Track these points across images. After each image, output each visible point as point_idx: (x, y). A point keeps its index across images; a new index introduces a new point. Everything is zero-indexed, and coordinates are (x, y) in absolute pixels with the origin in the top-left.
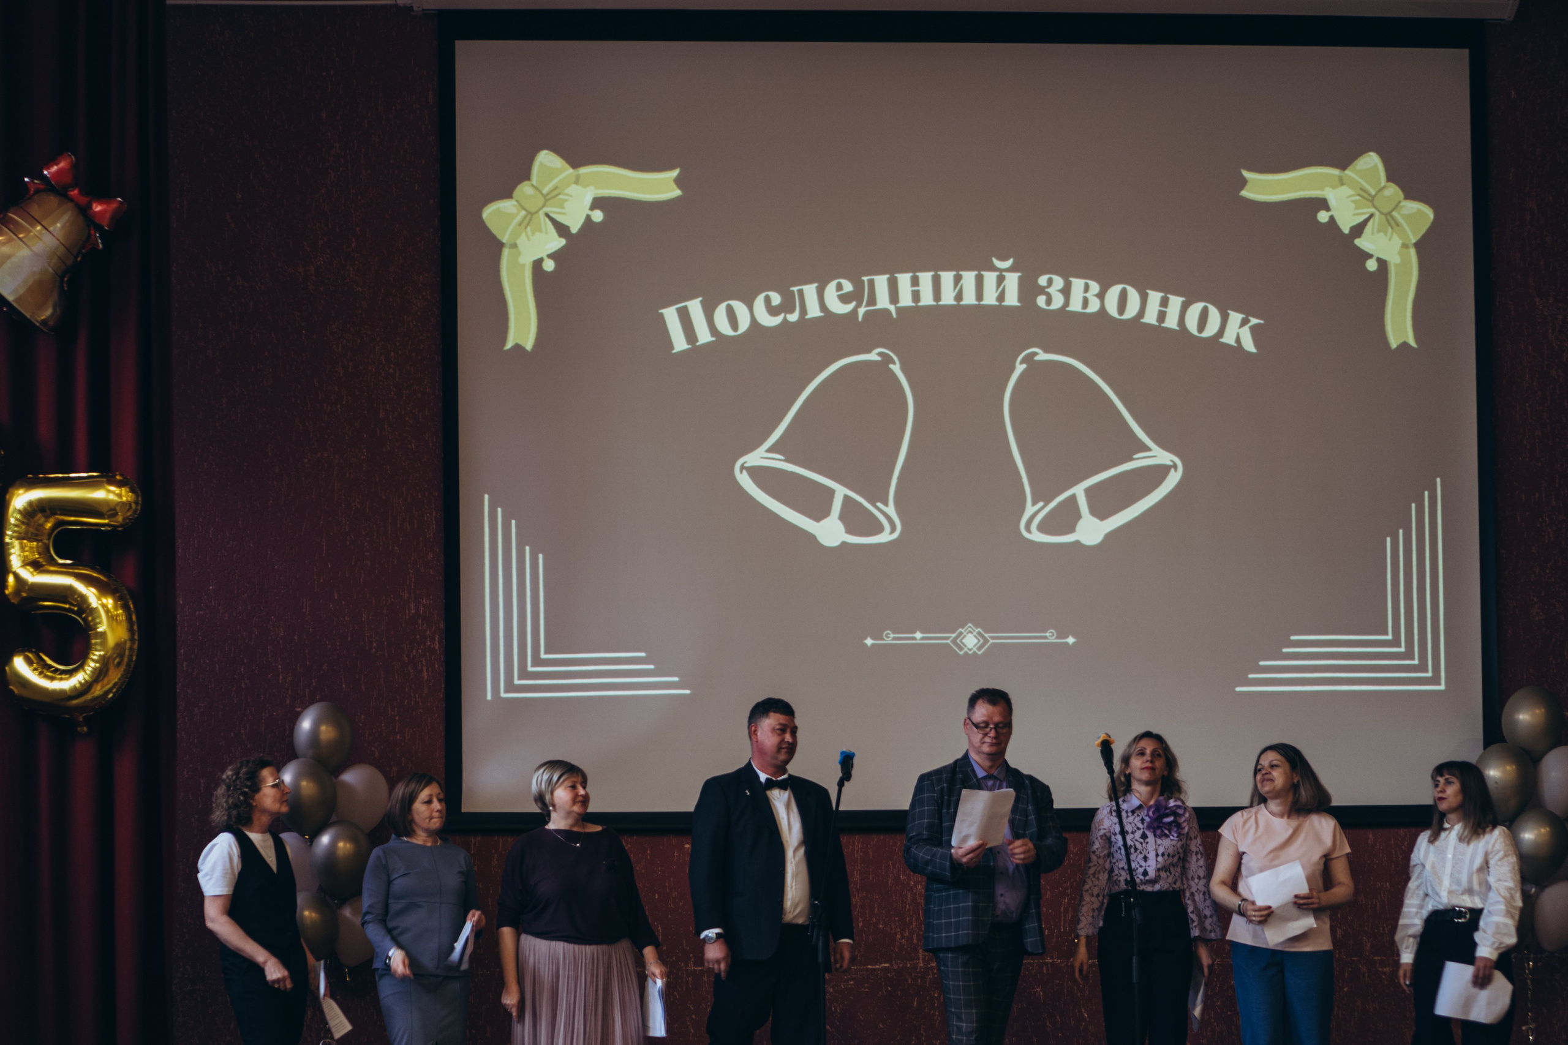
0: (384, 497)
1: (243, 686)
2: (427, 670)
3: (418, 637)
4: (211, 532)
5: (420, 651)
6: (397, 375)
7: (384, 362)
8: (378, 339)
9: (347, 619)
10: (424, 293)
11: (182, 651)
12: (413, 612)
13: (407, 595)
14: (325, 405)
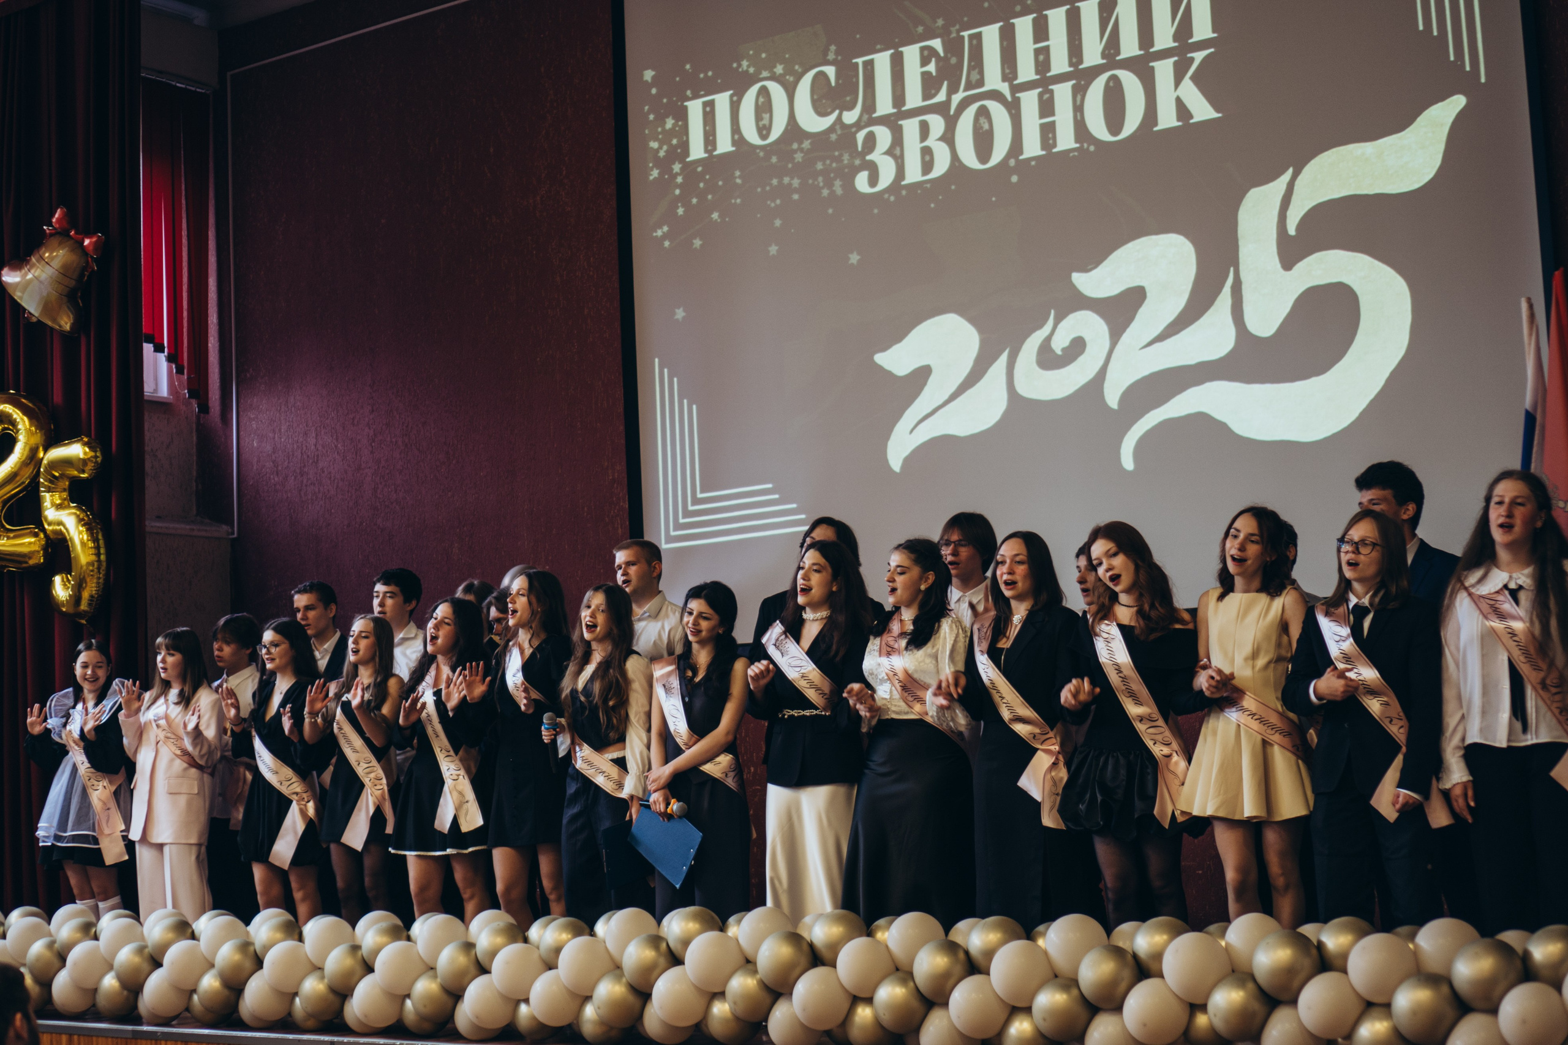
0: (589, 382)
1: (503, 553)
2: (622, 528)
3: (614, 499)
4: (481, 428)
5: (616, 511)
6: (595, 276)
7: (586, 267)
8: (582, 248)
9: (567, 489)
10: (611, 203)
11: (465, 528)
12: (611, 478)
13: (606, 464)
14: (549, 310)
